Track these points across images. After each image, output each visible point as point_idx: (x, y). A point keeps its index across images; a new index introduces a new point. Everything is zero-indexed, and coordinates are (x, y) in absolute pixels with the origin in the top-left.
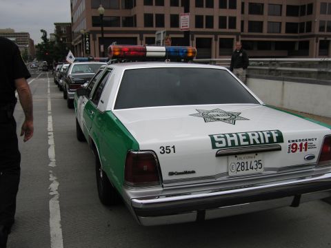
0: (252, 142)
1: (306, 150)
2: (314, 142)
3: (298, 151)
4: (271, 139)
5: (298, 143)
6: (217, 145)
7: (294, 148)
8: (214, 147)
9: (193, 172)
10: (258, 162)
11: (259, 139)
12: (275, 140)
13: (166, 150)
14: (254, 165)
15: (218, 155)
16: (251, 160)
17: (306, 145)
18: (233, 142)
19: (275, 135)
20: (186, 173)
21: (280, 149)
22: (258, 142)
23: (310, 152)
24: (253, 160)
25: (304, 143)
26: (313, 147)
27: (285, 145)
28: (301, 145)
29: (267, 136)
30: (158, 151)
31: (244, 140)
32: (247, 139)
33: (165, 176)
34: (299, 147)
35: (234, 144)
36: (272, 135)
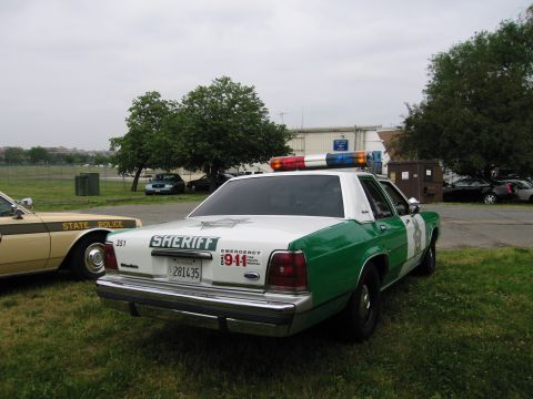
0: (183, 246)
1: (244, 265)
2: (256, 256)
3: (234, 264)
4: (203, 245)
5: (234, 255)
6: (154, 244)
7: (228, 259)
8: (151, 246)
9: (137, 267)
10: (195, 271)
11: (191, 244)
12: (207, 247)
13: (120, 243)
14: (191, 272)
15: (153, 255)
16: (189, 267)
17: (244, 258)
18: (167, 242)
19: (209, 241)
20: (131, 266)
21: (210, 258)
22: (188, 246)
23: (250, 269)
24: (190, 267)
25: (241, 256)
26: (255, 262)
27: (217, 254)
28: (237, 257)
29: (200, 241)
30: (115, 243)
31: (177, 243)
32: (180, 243)
34: (234, 259)
35: (166, 247)
36: (205, 240)
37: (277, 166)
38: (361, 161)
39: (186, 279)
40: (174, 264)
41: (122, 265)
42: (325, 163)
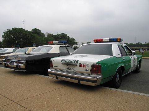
2: (88, 65)
3: (82, 67)
4: (75, 62)
5: (82, 65)
6: (62, 61)
7: (81, 65)
9: (58, 67)
10: (73, 68)
12: (76, 62)
13: (54, 61)
14: (71, 68)
15: (62, 64)
16: (71, 67)
17: (85, 65)
19: (76, 61)
20: (56, 67)
23: (86, 68)
25: (84, 65)
26: (88, 67)
27: (78, 64)
29: (74, 61)
30: (53, 61)
31: (68, 61)
33: (54, 67)
35: (65, 62)
36: (75, 61)
37: (96, 41)
38: (119, 40)
39: (70, 70)
40: (67, 66)
41: (54, 66)
42: (108, 41)
